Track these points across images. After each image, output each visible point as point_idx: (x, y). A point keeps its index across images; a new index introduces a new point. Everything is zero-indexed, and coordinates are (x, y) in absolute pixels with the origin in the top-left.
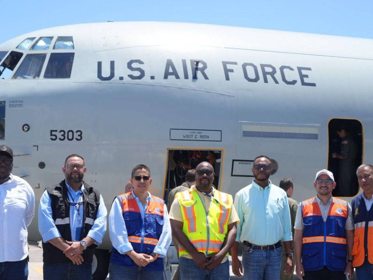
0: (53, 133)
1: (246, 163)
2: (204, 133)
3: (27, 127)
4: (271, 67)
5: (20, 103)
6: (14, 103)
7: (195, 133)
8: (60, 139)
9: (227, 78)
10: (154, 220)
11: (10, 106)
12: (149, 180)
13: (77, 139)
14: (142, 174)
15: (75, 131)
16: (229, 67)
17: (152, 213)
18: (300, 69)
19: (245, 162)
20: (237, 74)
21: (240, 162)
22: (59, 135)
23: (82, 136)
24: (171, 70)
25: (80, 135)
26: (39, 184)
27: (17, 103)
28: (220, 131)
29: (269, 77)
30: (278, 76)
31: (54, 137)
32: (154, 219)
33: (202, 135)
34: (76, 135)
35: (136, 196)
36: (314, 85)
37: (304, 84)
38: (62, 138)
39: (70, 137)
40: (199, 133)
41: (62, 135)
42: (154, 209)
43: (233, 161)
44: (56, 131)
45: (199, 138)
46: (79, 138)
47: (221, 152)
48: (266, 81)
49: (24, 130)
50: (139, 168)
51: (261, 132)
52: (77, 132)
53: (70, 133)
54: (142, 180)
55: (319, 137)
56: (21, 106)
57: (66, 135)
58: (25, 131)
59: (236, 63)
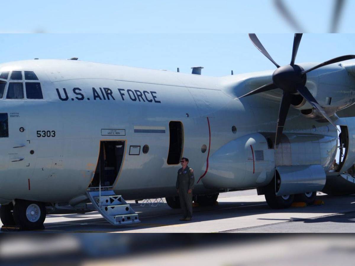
0: (39, 133)
1: (136, 148)
2: (118, 131)
3: (22, 129)
4: (139, 92)
5: (17, 115)
6: (13, 115)
7: (113, 131)
8: (43, 136)
9: (123, 99)
11: (11, 116)
13: (52, 136)
15: (51, 131)
16: (122, 92)
18: (152, 93)
20: (127, 96)
21: (133, 147)
22: (42, 134)
23: (55, 134)
24: (96, 95)
25: (54, 134)
26: (29, 164)
27: (15, 115)
28: (124, 129)
29: (140, 97)
30: (144, 97)
31: (39, 135)
33: (117, 132)
34: (52, 134)
36: (160, 102)
37: (155, 101)
38: (44, 135)
39: (49, 135)
40: (115, 131)
41: (44, 134)
43: (130, 146)
44: (40, 131)
45: (116, 134)
46: (54, 135)
47: (125, 141)
48: (140, 101)
49: (20, 131)
51: (141, 130)
52: (52, 131)
53: (49, 133)
55: (166, 131)
56: (18, 116)
57: (46, 134)
58: (22, 132)
59: (124, 90)
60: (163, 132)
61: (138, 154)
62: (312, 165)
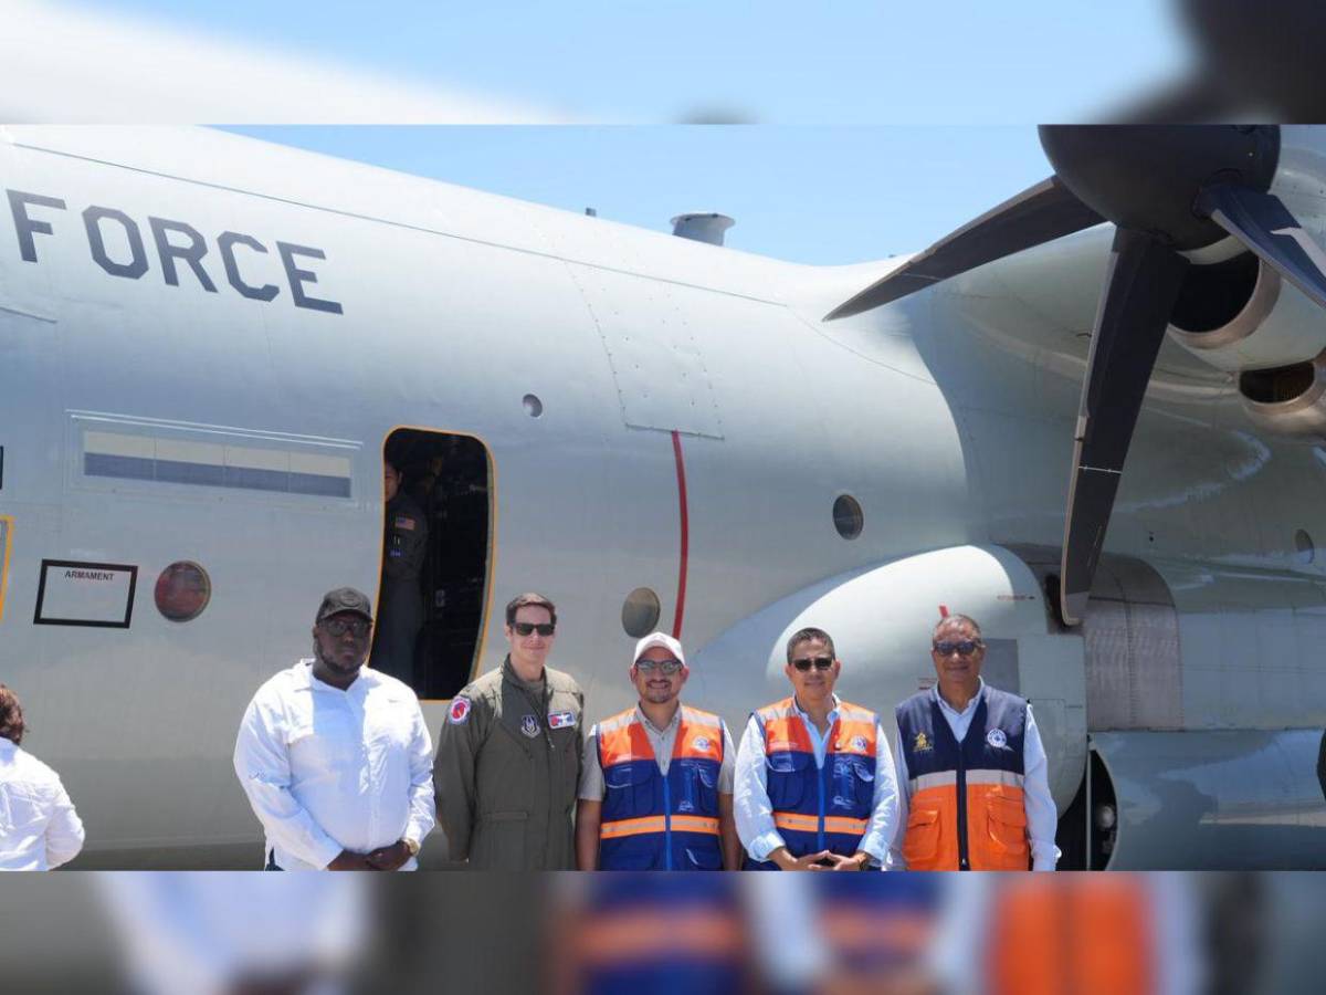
1: (94, 576)
4: (186, 232)
9: (29, 254)
10: (849, 770)
12: (832, 666)
14: (812, 655)
16: (34, 212)
17: (845, 751)
18: (287, 251)
19: (90, 571)
20: (65, 243)
21: (71, 570)
29: (181, 265)
30: (213, 263)
32: (849, 766)
35: (803, 711)
36: (334, 308)
37: (301, 301)
42: (848, 741)
43: (46, 564)
48: (171, 278)
50: (803, 638)
51: (150, 461)
54: (814, 670)
55: (354, 489)
59: (60, 204)
60: (340, 487)
61: (122, 619)
62: (1297, 729)
